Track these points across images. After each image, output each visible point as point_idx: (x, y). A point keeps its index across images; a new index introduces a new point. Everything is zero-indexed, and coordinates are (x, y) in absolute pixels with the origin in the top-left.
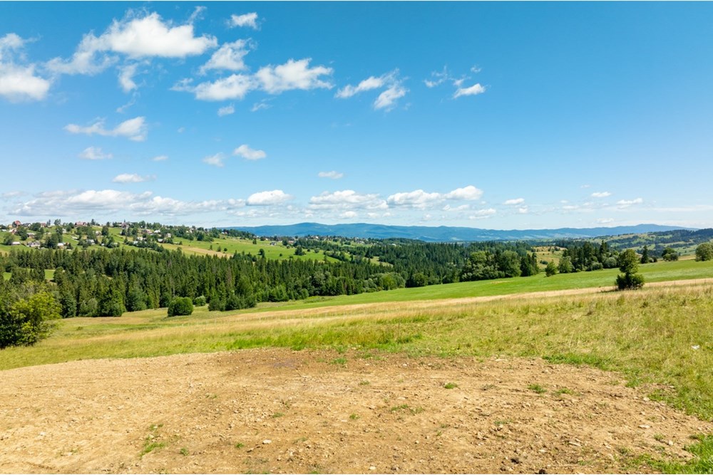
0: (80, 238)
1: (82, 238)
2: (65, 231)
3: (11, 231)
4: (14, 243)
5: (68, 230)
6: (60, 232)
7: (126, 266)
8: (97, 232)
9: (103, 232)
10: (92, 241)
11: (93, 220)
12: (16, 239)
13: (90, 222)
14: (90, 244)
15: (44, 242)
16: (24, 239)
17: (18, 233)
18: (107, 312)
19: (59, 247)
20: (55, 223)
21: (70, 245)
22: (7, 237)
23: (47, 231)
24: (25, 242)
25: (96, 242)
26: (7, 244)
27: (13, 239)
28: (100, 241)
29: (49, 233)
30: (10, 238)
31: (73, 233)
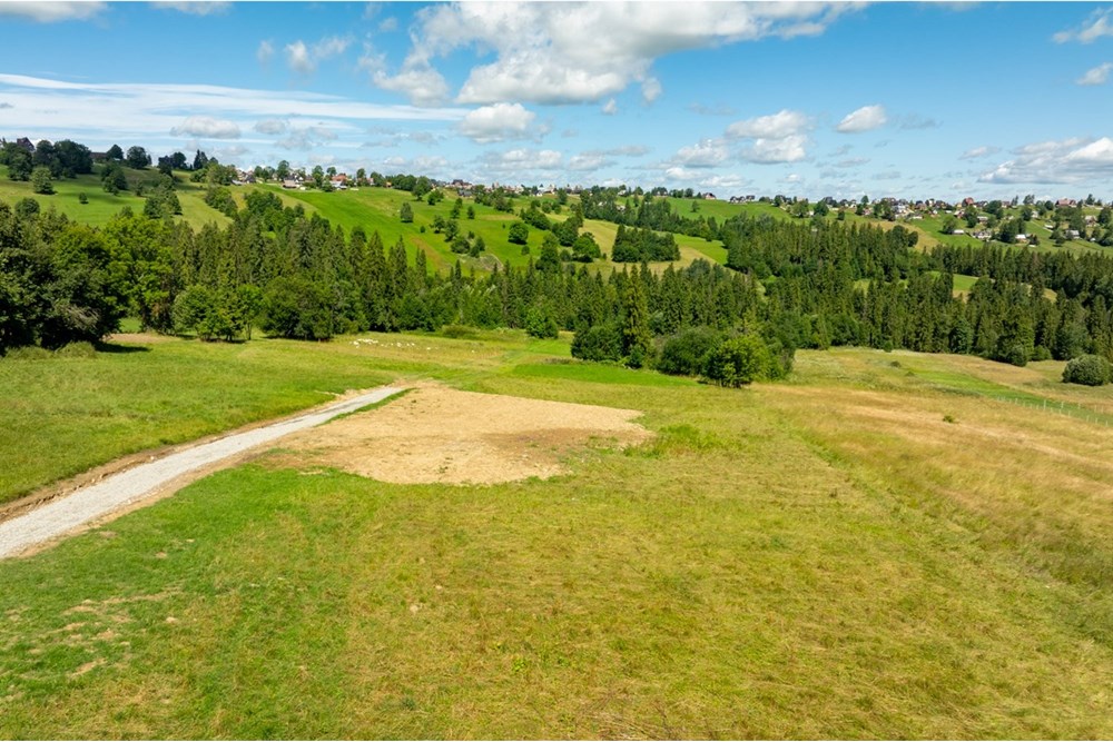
0: (1057, 226)
1: (1060, 227)
2: (1035, 214)
3: (957, 213)
4: (956, 231)
5: (1041, 214)
6: (1027, 217)
7: (1094, 282)
8: (1088, 218)
9: (1100, 216)
10: (1076, 233)
11: (1090, 196)
12: (960, 225)
13: (1085, 198)
14: (1070, 238)
15: (997, 230)
16: (971, 226)
17: (966, 217)
18: (1005, 356)
19: (1017, 241)
20: (1025, 202)
21: (1035, 238)
22: (948, 223)
23: (1009, 215)
24: (971, 231)
25: (1082, 235)
26: (946, 233)
27: (955, 226)
28: (1089, 233)
29: (1011, 218)
30: (952, 223)
31: (1049, 217)
